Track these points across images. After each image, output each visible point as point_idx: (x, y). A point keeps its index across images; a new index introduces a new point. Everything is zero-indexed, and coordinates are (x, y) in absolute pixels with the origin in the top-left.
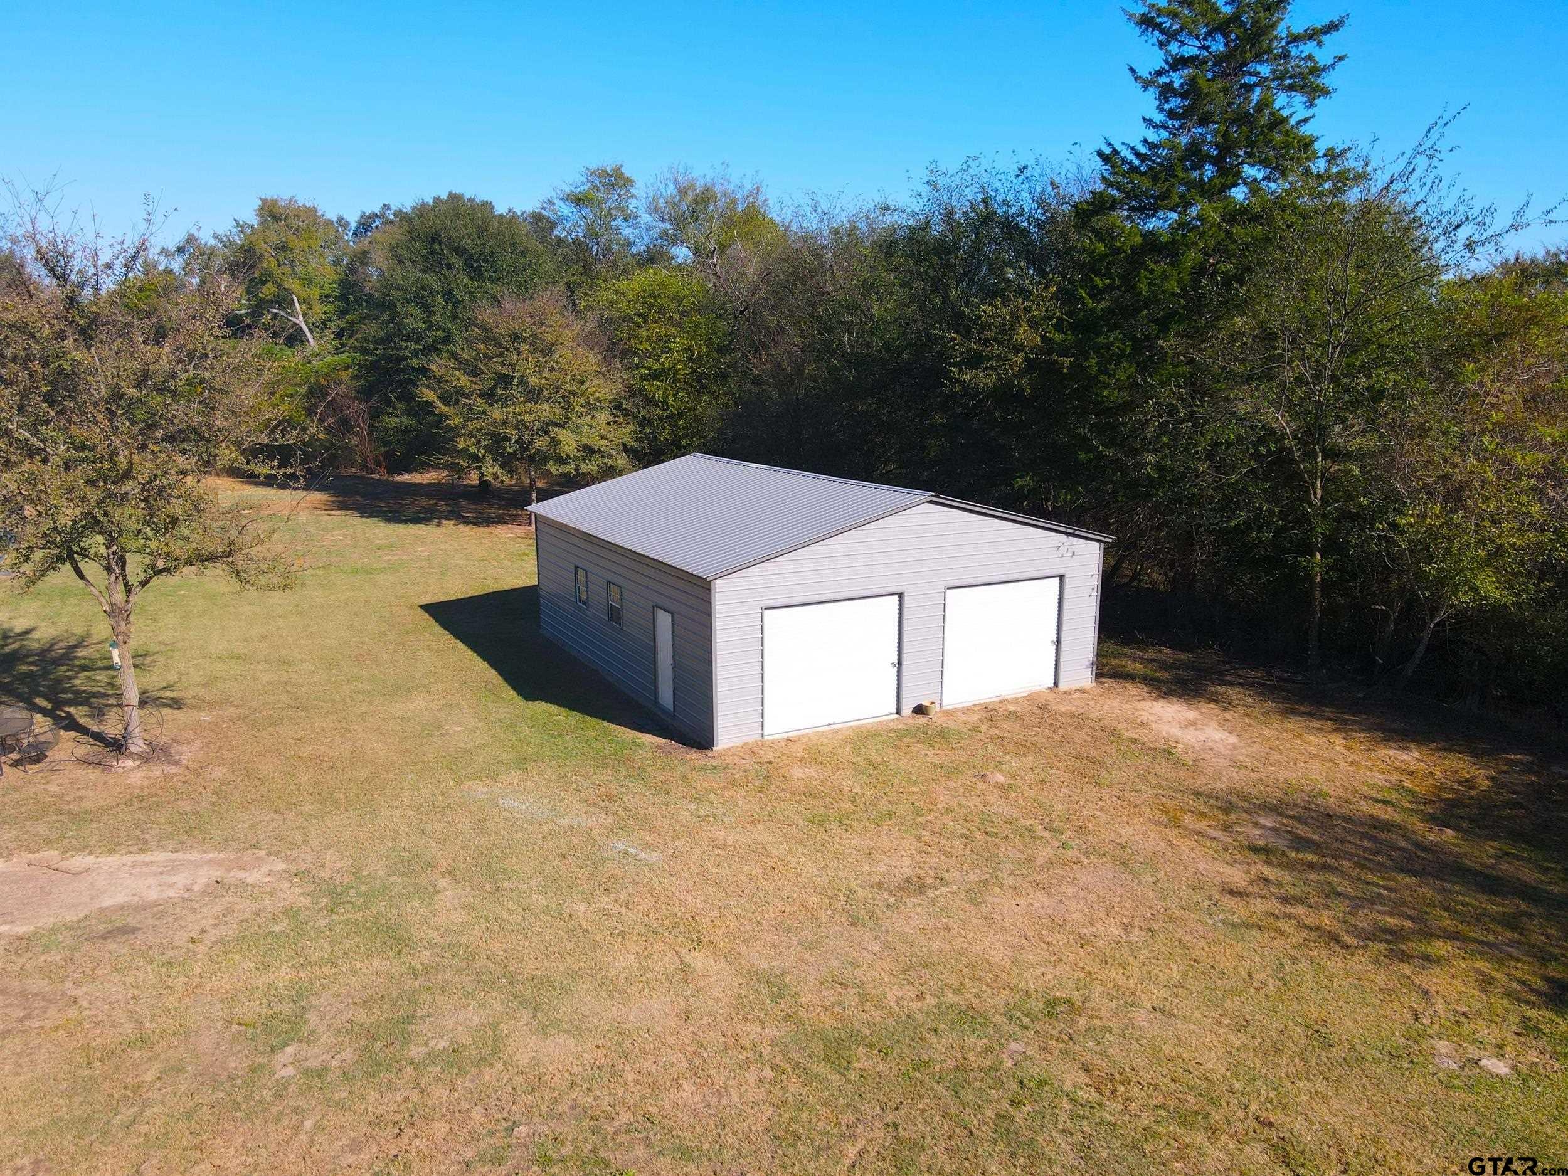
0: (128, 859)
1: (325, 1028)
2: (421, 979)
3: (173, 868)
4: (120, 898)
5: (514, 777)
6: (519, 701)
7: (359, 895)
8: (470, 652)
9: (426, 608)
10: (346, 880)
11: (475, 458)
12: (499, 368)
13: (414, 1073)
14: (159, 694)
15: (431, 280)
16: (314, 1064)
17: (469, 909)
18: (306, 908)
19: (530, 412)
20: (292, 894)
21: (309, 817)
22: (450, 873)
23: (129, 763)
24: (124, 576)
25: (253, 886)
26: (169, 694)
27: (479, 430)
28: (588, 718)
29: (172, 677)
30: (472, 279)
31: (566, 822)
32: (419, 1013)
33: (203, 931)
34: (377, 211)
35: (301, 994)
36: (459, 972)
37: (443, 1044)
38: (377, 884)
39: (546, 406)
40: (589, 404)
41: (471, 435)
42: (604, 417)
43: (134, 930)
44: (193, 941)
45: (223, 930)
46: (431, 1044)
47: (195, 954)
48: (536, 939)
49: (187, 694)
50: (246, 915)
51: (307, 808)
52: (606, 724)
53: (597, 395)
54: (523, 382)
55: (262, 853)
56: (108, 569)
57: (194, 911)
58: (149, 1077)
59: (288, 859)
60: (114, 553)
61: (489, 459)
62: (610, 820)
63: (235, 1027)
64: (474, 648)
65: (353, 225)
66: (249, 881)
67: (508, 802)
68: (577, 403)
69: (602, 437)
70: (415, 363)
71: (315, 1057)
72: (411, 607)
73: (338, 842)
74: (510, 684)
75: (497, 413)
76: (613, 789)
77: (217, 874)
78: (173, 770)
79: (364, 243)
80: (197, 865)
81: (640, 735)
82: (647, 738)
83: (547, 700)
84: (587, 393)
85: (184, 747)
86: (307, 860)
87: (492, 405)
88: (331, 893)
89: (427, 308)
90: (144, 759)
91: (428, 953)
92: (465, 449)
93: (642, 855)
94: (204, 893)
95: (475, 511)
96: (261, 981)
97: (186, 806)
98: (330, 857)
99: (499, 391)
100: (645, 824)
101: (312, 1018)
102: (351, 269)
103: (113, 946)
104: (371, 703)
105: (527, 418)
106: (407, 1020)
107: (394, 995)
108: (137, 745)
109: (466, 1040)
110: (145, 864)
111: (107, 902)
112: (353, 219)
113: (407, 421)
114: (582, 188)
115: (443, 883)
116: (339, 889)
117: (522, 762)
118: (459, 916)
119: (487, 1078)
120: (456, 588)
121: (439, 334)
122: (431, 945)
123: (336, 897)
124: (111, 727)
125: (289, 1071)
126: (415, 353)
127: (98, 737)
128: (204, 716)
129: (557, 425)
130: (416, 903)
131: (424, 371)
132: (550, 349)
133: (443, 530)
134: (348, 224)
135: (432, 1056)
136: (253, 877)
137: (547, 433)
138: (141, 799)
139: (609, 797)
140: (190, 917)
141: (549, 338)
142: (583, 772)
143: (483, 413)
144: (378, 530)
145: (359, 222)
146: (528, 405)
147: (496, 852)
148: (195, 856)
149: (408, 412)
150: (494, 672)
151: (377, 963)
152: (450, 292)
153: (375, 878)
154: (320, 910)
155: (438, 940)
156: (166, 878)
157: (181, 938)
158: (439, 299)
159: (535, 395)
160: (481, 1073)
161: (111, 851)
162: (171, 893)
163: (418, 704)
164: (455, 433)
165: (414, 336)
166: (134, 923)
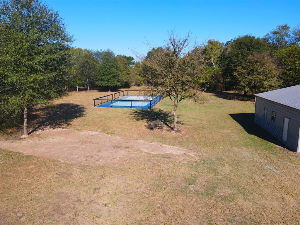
0: (171, 147)
1: (199, 184)
2: (219, 181)
3: (178, 150)
4: (169, 152)
5: (244, 148)
6: (247, 134)
7: (209, 162)
8: (238, 123)
9: (230, 114)
10: (207, 159)
11: (244, 87)
12: (252, 68)
13: (215, 198)
14: (180, 122)
15: (239, 52)
16: (197, 189)
17: (231, 171)
18: (199, 162)
19: (258, 77)
20: (197, 159)
21: (202, 147)
22: (228, 163)
23: (174, 132)
24: (177, 99)
25: (190, 156)
26: (182, 122)
27: (246, 81)
28: (263, 140)
29: (183, 120)
30: (248, 51)
31: (255, 159)
32: (218, 187)
33: (181, 161)
34: (230, 41)
35: (196, 176)
36: (227, 182)
37: (222, 194)
38: (213, 161)
39: (261, 76)
40: (272, 76)
41: (243, 82)
42: (275, 79)
43: (171, 158)
44: (179, 162)
45: (184, 162)
46: (220, 194)
47: (179, 164)
48: (245, 181)
49: (184, 123)
50: (188, 161)
51: (202, 145)
52: (268, 142)
53: (274, 74)
54: (257, 71)
55: (193, 151)
56: (175, 98)
57: (180, 158)
58: (169, 182)
59: (197, 153)
60: (176, 95)
61: (247, 87)
62: (267, 161)
63: (184, 178)
64: (239, 122)
65: (225, 44)
66: (190, 155)
67: (242, 153)
68: (269, 76)
69: (274, 83)
70: (234, 68)
71: (197, 188)
72: (227, 114)
73: (207, 152)
74: (246, 130)
75: (250, 78)
76: (268, 155)
77: (185, 152)
78: (180, 134)
79: (227, 47)
80: (182, 150)
81: (277, 145)
82: (278, 147)
83: (254, 135)
84: (272, 73)
85: (183, 131)
86: (200, 154)
87: (249, 76)
88: (204, 161)
89: (237, 57)
90: (176, 132)
91: (221, 177)
92: (242, 85)
93: (274, 171)
94: (182, 155)
95: (242, 98)
96: (190, 172)
97: (181, 140)
98: (205, 154)
99: (251, 73)
100: (276, 164)
101: (197, 181)
102: (223, 52)
103: (167, 160)
104: (216, 129)
105: (257, 79)
106: (216, 187)
107: (213, 182)
108: (175, 129)
109: (227, 195)
110: (174, 148)
111: (167, 153)
112: (225, 43)
113: (231, 80)
114: (276, 30)
115: (226, 164)
116: (206, 160)
117: (247, 146)
118: (229, 171)
119: (231, 205)
120: (236, 111)
121: (239, 62)
122: (222, 175)
123: (205, 162)
124: (172, 126)
125: (192, 189)
126: (234, 66)
127: (170, 127)
128: (187, 127)
129: (264, 80)
130: (220, 167)
131: (235, 70)
132: (264, 64)
133: (235, 101)
134: (224, 44)
135: (219, 196)
136: (190, 154)
137: (261, 82)
138: (175, 138)
139: (267, 157)
140: (179, 158)
141: (264, 62)
142: (261, 150)
143: (247, 77)
144: (222, 100)
145: (226, 43)
146: (257, 76)
147: (238, 161)
148: (182, 149)
149: (231, 78)
150: (242, 128)
151: (211, 175)
152: (243, 54)
153: (213, 160)
154: (201, 163)
155: (224, 175)
156: (176, 151)
157: (177, 161)
158: (240, 55)
159: (259, 74)
160: (229, 203)
161: (169, 145)
162: (177, 154)
163: (226, 131)
164: (240, 81)
165: (234, 63)
166: (170, 157)
